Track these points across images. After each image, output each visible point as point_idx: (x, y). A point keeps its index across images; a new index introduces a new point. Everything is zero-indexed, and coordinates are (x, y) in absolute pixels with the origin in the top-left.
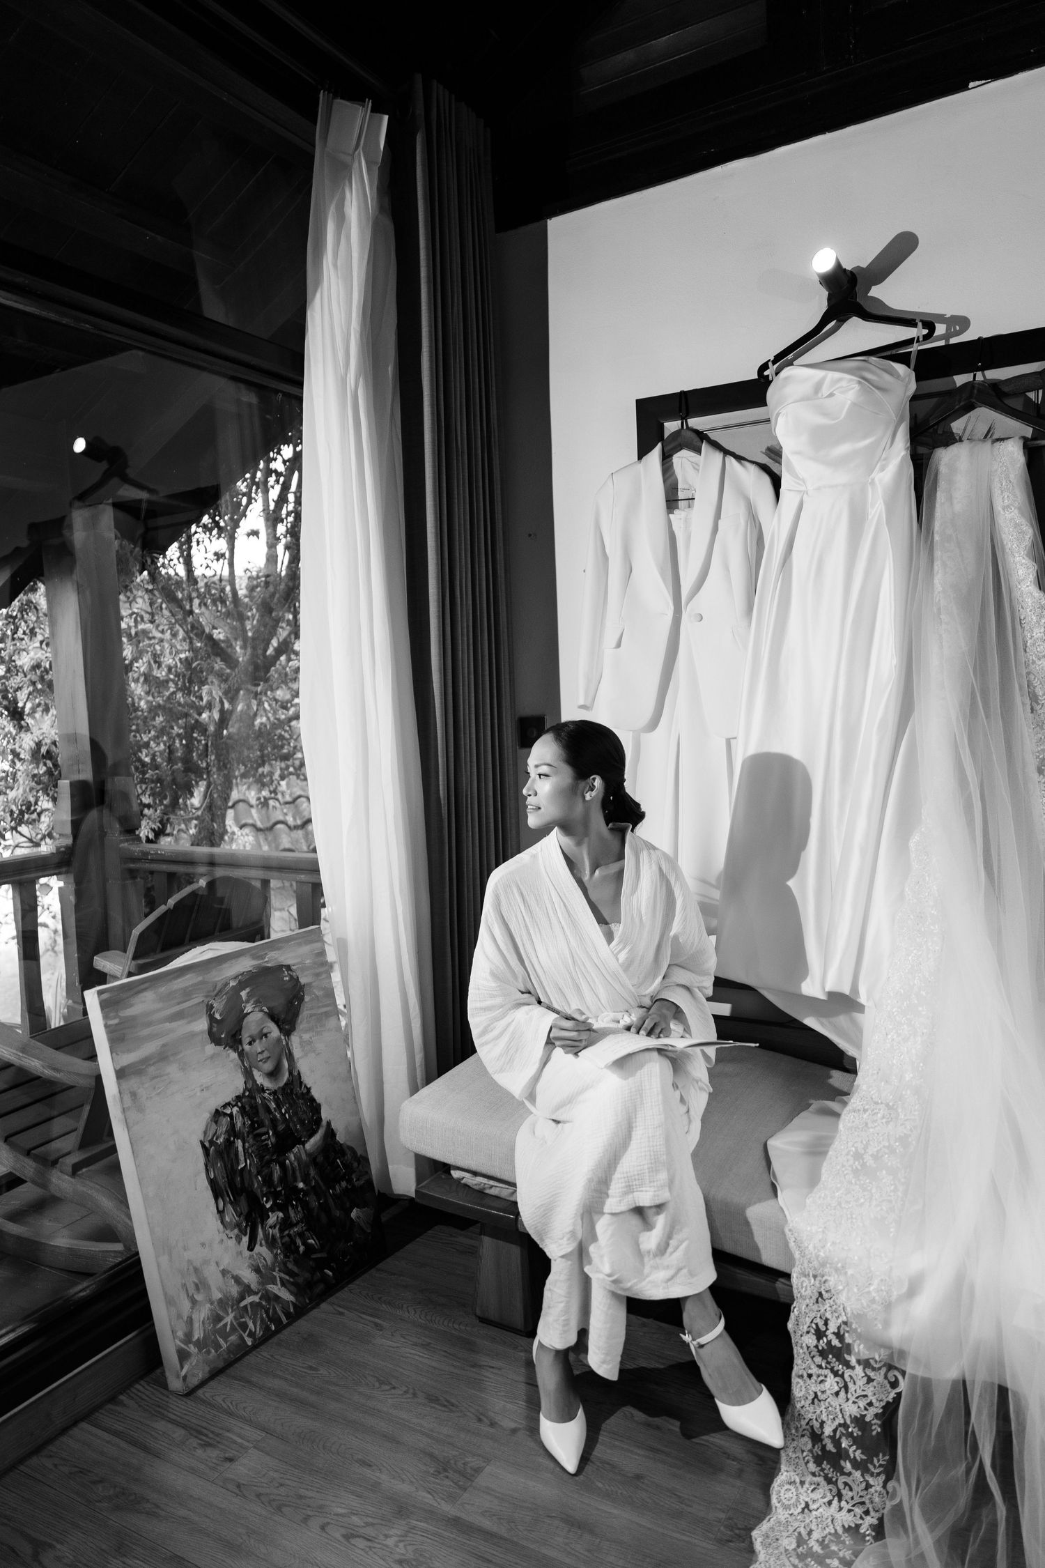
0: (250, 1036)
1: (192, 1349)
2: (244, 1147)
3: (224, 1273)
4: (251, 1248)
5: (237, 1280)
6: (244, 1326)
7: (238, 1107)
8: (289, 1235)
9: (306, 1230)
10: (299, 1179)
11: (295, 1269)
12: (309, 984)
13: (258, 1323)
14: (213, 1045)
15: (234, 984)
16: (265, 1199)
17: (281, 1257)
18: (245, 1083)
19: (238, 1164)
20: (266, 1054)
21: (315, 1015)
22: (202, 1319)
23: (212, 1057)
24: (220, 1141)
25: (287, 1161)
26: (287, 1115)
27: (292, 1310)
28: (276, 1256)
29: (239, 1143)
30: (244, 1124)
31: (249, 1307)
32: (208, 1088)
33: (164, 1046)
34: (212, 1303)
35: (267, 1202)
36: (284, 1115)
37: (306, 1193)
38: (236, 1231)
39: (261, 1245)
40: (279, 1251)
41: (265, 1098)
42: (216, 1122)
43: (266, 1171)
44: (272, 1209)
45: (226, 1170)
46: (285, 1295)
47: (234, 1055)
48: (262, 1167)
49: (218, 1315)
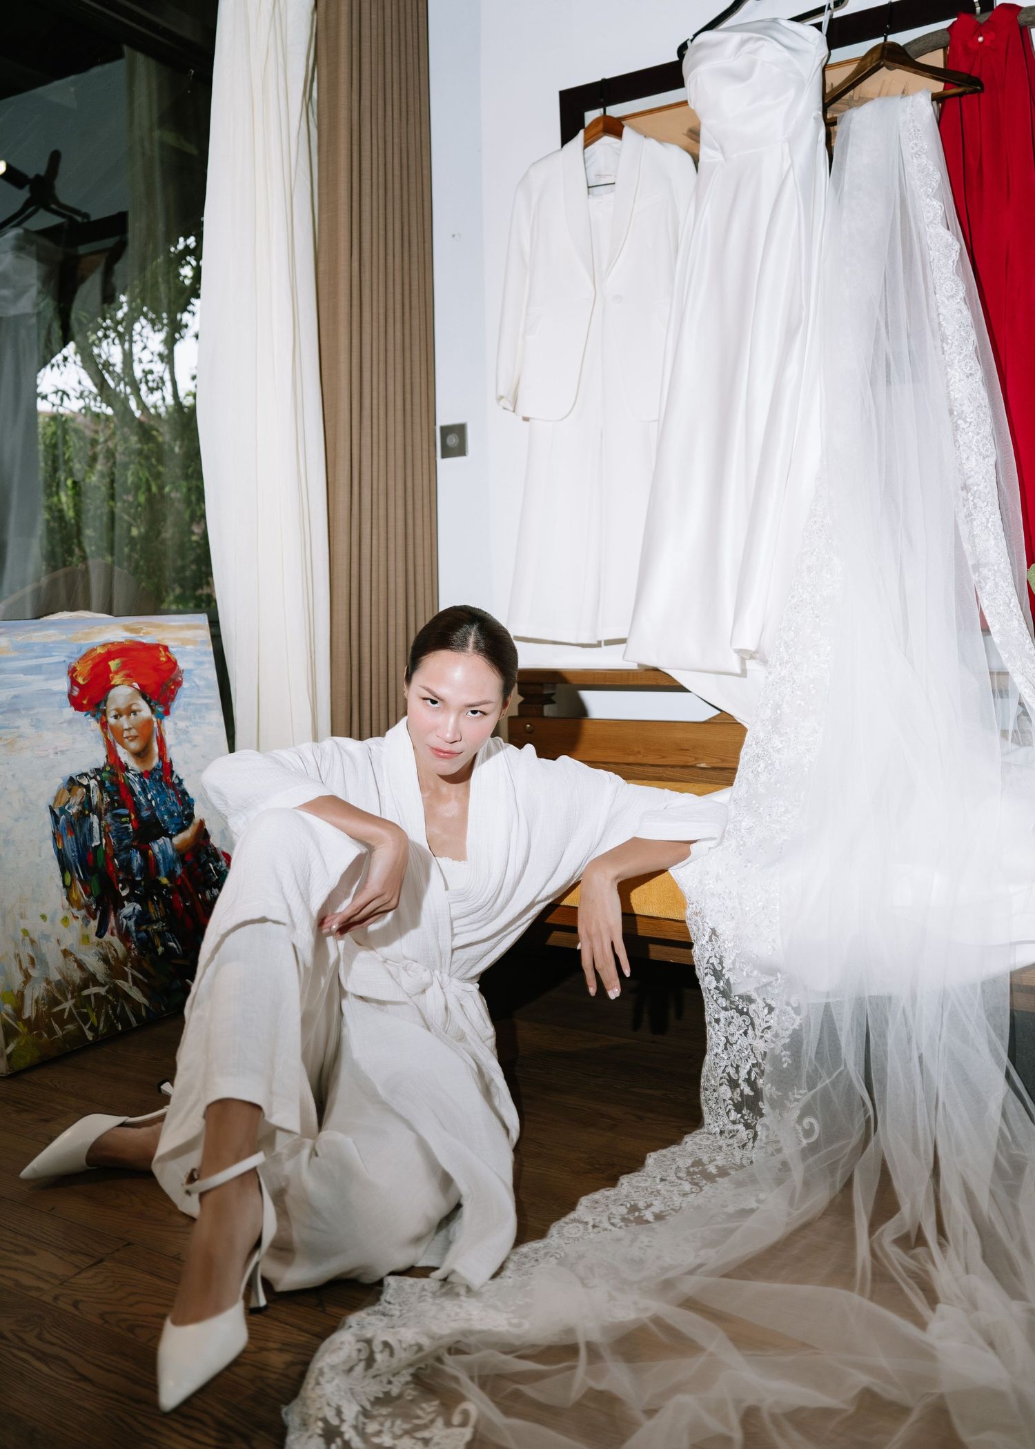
0: (117, 710)
1: (21, 1028)
2: (100, 825)
3: (66, 953)
4: (100, 934)
5: (81, 965)
6: (85, 1018)
7: (96, 780)
8: (146, 932)
9: (166, 931)
10: (163, 872)
11: (152, 971)
12: (190, 671)
13: (103, 1019)
14: (72, 709)
15: (102, 652)
16: (120, 885)
17: (134, 953)
18: (107, 757)
19: (92, 840)
20: (134, 732)
21: (194, 704)
22: (35, 997)
23: (70, 722)
24: (73, 810)
25: (150, 851)
26: (153, 803)
27: (144, 1014)
28: (129, 949)
29: (94, 819)
30: (102, 799)
31: (92, 997)
32: (62, 752)
33: (15, 697)
34: (48, 982)
35: (123, 889)
36: (150, 801)
37: (169, 891)
38: (83, 912)
39: (112, 934)
40: (133, 946)
41: (128, 778)
42: (70, 791)
43: (125, 856)
44: (128, 898)
45: (77, 844)
46: (136, 994)
47: (95, 725)
48: (120, 851)
49: (55, 998)
